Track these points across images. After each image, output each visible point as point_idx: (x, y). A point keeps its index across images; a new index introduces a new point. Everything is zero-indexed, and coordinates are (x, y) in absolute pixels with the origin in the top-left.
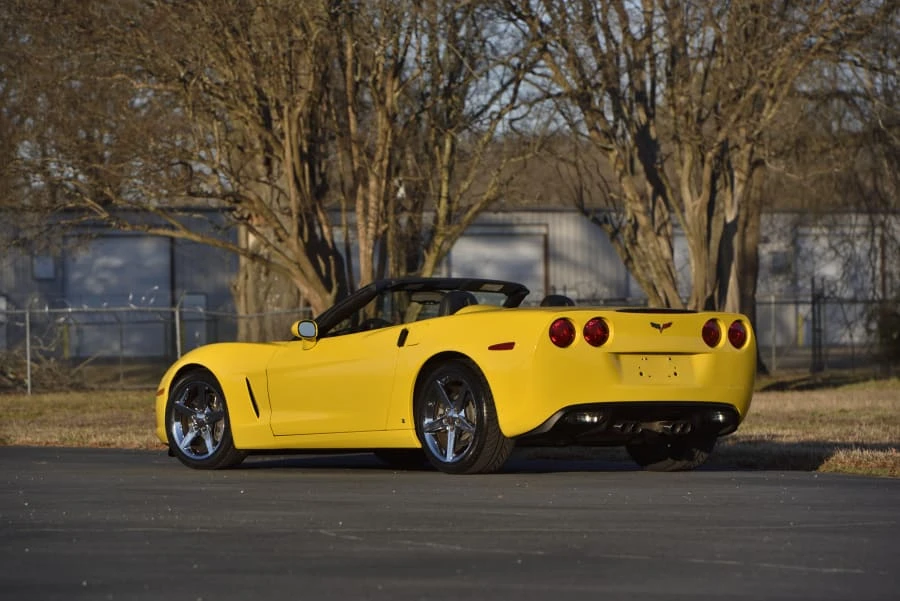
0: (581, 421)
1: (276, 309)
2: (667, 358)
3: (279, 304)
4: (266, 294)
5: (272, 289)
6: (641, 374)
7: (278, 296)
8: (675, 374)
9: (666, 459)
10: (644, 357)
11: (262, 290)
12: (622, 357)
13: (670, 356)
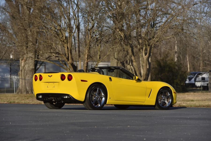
1: (28, 78)
3: (29, 77)
4: (26, 75)
5: (27, 74)
6: (47, 87)
7: (28, 75)
8: (54, 87)
10: (48, 83)
11: (25, 74)
13: (53, 83)
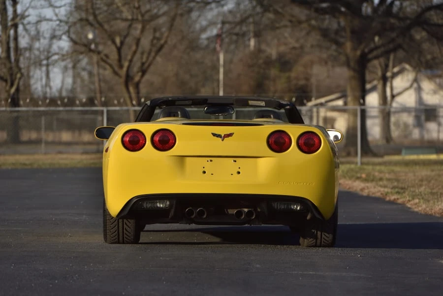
2: (232, 160)
8: (239, 173)
10: (209, 159)
13: (235, 159)
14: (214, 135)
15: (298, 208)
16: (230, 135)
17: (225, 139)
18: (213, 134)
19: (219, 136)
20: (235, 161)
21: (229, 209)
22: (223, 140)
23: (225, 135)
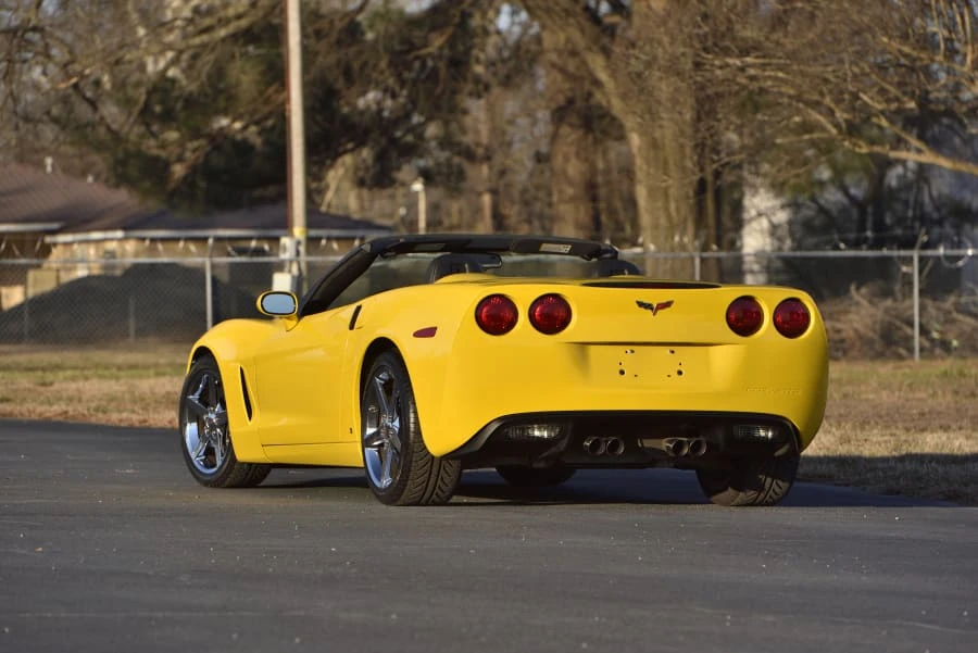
0: (529, 437)
2: (667, 350)
6: (622, 372)
8: (680, 373)
9: (725, 489)
10: (629, 348)
12: (592, 348)
13: (672, 348)
14: (641, 304)
15: (770, 434)
16: (668, 305)
17: (659, 312)
18: (638, 302)
19: (648, 306)
20: (673, 352)
21: (646, 438)
22: (654, 314)
23: (658, 305)
